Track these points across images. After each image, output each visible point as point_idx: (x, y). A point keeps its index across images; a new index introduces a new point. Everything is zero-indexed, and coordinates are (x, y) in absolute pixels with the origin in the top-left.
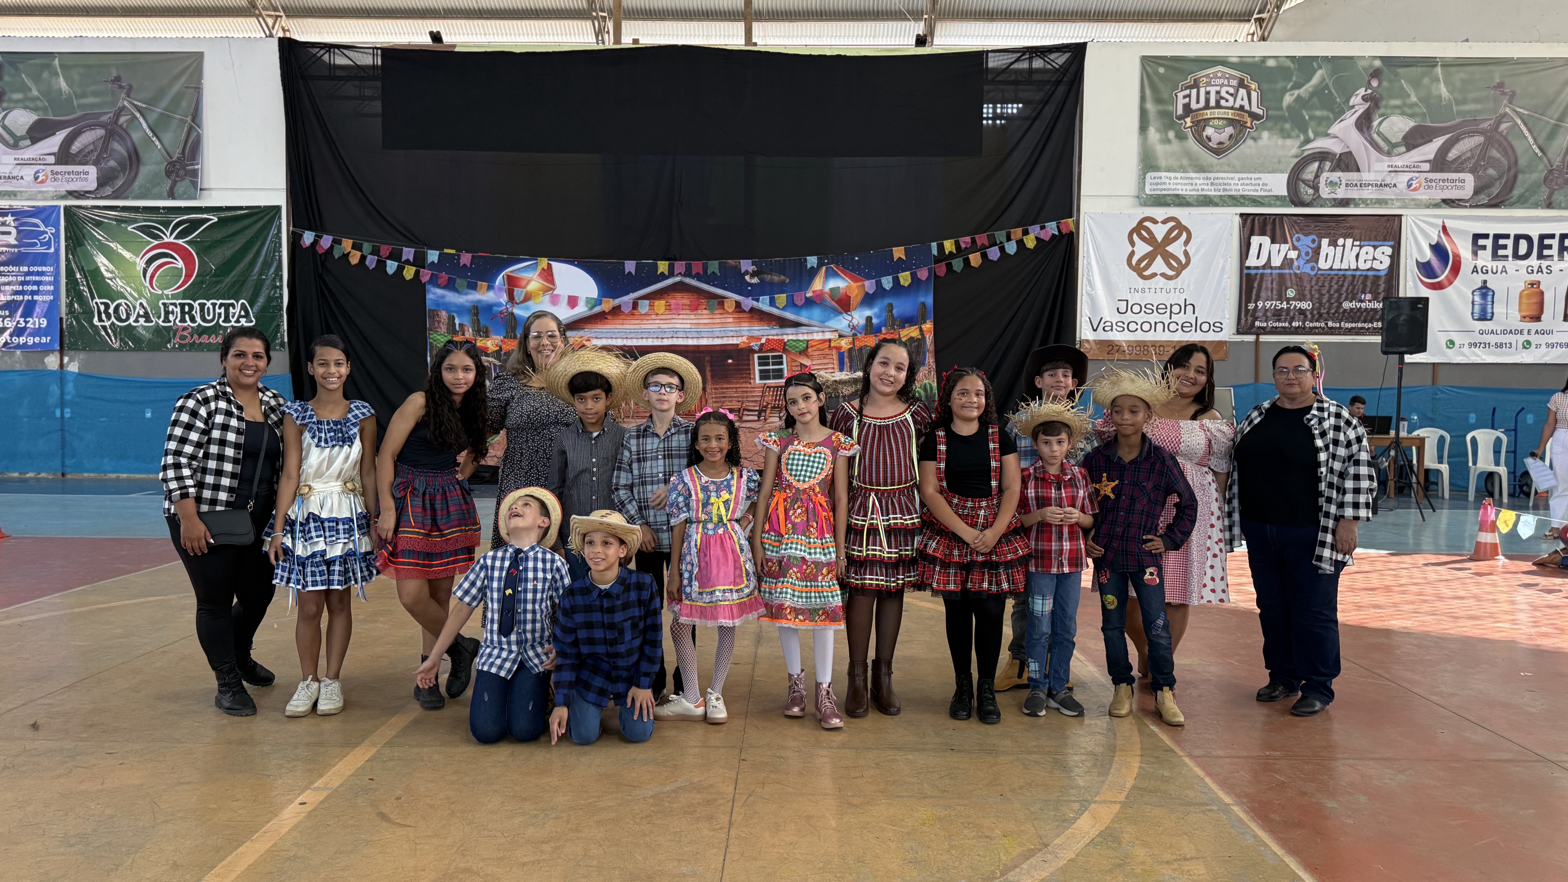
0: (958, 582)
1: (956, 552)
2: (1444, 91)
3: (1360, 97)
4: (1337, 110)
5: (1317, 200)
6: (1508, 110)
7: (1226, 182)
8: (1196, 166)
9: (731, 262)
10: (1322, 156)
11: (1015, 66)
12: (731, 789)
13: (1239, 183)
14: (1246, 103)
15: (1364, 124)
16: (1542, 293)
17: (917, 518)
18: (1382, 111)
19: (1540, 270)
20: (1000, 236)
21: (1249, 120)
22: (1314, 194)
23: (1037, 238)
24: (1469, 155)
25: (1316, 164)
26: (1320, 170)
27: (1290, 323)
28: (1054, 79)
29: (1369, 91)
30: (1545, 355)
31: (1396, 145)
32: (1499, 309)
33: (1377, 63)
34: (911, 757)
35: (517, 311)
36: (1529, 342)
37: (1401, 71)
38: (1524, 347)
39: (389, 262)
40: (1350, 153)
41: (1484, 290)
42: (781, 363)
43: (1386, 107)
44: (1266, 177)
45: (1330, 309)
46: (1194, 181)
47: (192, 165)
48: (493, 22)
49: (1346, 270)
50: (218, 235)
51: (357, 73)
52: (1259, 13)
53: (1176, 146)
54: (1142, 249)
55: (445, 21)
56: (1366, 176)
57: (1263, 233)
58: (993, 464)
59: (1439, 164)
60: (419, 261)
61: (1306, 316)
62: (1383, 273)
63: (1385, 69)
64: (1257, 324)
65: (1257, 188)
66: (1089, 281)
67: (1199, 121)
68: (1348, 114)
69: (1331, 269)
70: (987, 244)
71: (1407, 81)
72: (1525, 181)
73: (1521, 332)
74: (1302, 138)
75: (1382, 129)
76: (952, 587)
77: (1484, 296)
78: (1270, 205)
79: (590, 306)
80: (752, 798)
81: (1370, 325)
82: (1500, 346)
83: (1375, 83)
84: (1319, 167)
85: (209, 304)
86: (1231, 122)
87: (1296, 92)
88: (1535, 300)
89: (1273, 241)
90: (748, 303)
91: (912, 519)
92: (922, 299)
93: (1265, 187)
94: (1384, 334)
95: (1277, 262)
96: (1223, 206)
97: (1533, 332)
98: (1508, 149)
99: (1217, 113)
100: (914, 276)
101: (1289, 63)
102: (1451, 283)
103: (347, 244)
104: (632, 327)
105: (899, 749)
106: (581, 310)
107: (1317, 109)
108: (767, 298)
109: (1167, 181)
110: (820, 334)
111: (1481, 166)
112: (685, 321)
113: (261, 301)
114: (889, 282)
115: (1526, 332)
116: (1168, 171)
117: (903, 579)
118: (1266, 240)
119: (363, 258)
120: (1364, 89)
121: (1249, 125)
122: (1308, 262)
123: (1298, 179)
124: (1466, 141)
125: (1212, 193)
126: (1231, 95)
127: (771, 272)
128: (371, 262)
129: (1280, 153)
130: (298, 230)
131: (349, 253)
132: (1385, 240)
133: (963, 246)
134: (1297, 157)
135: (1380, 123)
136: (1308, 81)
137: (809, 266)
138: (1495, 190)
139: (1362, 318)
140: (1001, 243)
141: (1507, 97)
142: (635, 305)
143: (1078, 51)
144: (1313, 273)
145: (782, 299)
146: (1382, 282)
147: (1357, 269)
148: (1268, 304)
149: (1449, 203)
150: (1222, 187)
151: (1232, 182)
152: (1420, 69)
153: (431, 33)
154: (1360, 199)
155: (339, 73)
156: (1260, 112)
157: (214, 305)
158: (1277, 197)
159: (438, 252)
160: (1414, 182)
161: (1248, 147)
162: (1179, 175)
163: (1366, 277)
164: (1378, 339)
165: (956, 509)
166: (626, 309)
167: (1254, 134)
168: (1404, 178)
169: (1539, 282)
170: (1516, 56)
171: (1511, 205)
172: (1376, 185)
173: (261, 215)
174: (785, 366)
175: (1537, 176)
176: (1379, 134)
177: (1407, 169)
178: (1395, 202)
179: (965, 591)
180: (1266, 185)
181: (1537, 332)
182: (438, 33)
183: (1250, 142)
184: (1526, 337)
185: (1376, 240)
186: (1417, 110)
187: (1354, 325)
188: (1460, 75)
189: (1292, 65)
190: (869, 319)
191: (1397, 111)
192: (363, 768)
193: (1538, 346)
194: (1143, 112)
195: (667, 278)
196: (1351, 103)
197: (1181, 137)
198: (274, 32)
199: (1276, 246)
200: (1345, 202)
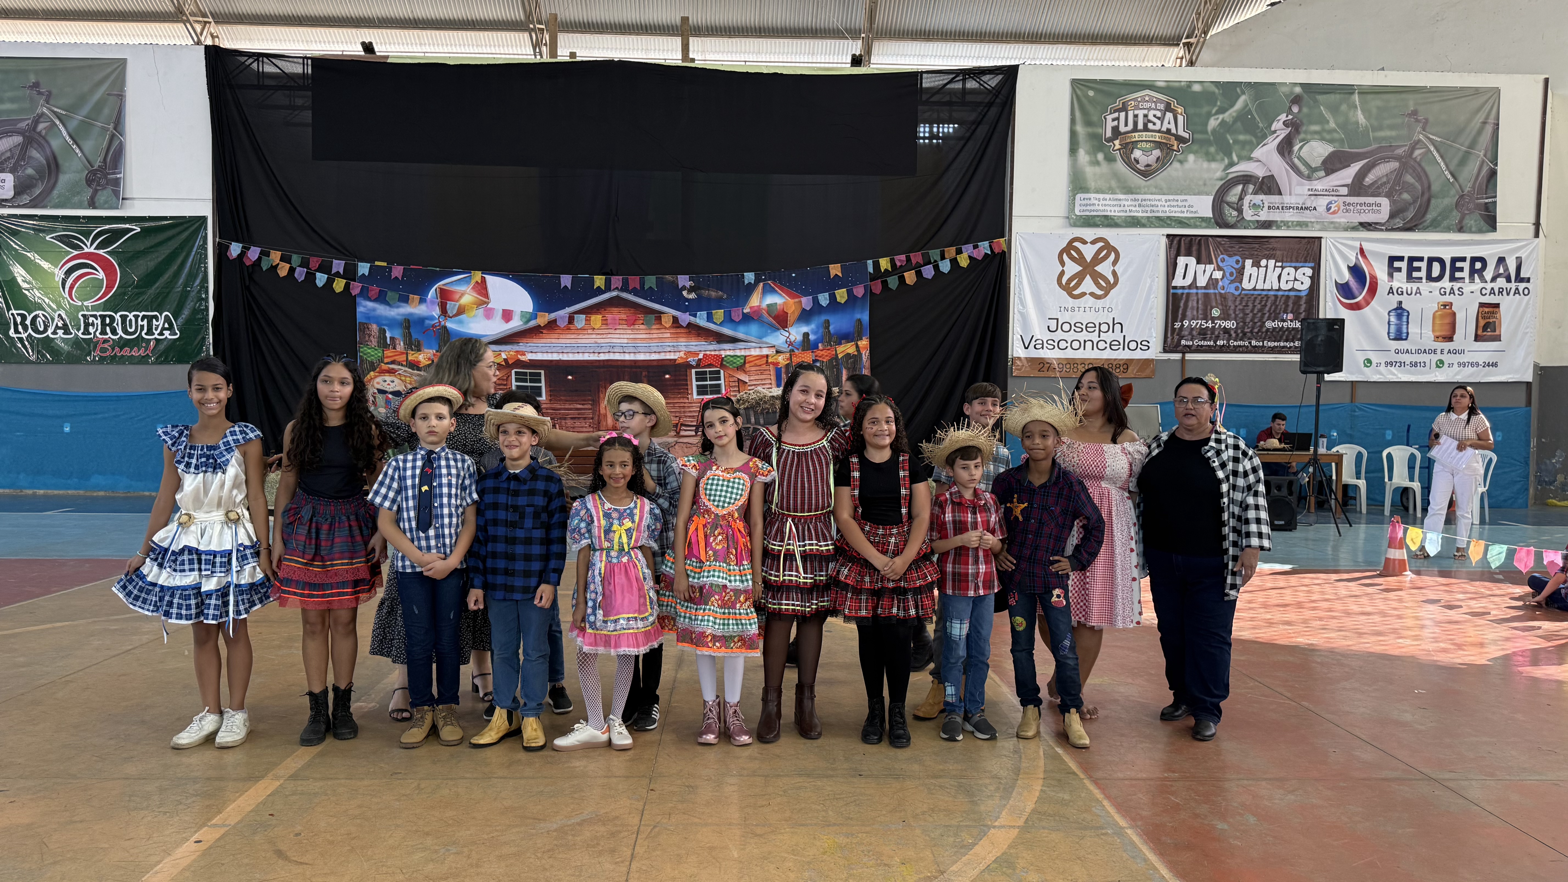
0: (870, 608)
1: (867, 579)
2: (1361, 118)
3: (1281, 122)
4: (1259, 134)
5: (1240, 222)
6: (1421, 137)
7: (1153, 203)
8: (1124, 188)
9: (669, 277)
10: (1246, 179)
11: (948, 86)
12: (636, 821)
13: (1166, 205)
14: (1172, 127)
15: (1285, 148)
16: (1454, 314)
17: (832, 545)
18: (1302, 136)
19: (1452, 292)
20: (935, 254)
21: (1175, 143)
22: (1238, 216)
23: (970, 257)
24: (1385, 180)
25: (1240, 187)
26: (1244, 193)
27: (1215, 342)
28: (987, 101)
29: (1290, 117)
30: (1457, 374)
31: (1315, 170)
32: (1413, 329)
33: (1298, 90)
34: (819, 783)
35: (450, 325)
36: (1442, 362)
37: (1320, 98)
38: (1438, 366)
39: (318, 275)
40: (1273, 176)
41: (1400, 311)
42: (719, 379)
43: (1306, 132)
44: (1192, 199)
45: (1253, 328)
46: (1123, 203)
47: (114, 173)
48: (429, 32)
49: (1269, 290)
50: (141, 246)
51: (286, 82)
52: (1187, 37)
53: (1105, 168)
54: (1072, 268)
55: (380, 31)
56: (1287, 199)
57: (1188, 254)
58: (903, 492)
59: (1357, 188)
60: (350, 274)
61: (1230, 335)
62: (1303, 294)
63: (1305, 96)
64: (1183, 342)
65: (1183, 209)
66: (1020, 299)
67: (1127, 144)
68: (1270, 138)
69: (1254, 289)
70: (922, 262)
71: (1326, 108)
72: (1437, 206)
73: (1435, 352)
74: (1226, 161)
75: (1303, 153)
76: (863, 613)
77: (1399, 317)
78: (1196, 227)
79: (524, 320)
80: (657, 830)
81: (1292, 344)
82: (1414, 365)
83: (1295, 109)
84: (1243, 190)
85: (131, 316)
86: (1158, 145)
87: (1221, 117)
88: (1448, 320)
89: (1199, 262)
90: (685, 318)
91: (828, 545)
92: (858, 316)
93: (1191, 209)
94: (1303, 353)
95: (1202, 282)
96: (1150, 227)
97: (1446, 351)
98: (1422, 175)
99: (1145, 136)
100: (849, 293)
101: (1213, 88)
102: (1368, 304)
103: (275, 256)
104: (568, 341)
105: (808, 776)
106: (516, 324)
107: (1240, 133)
108: (704, 314)
109: (1096, 202)
110: (758, 350)
111: (1396, 191)
112: (622, 336)
113: (186, 313)
114: (826, 299)
115: (1439, 351)
116: (1097, 191)
117: (816, 604)
118: (1192, 261)
119: (292, 270)
120: (1285, 115)
121: (1175, 148)
122: (1232, 282)
123: (1222, 201)
124: (1382, 166)
125: (1140, 214)
126: (1159, 118)
127: (708, 288)
128: (300, 274)
129: (1206, 176)
130: (223, 241)
131: (278, 264)
132: (1305, 261)
133: (898, 264)
134: (1221, 179)
135: (1301, 148)
136: (1232, 106)
137: (746, 282)
138: (1410, 215)
139: (1284, 338)
140: (936, 261)
141: (1421, 125)
142: (571, 320)
143: (1010, 73)
144: (1237, 293)
145: (719, 314)
146: (1303, 302)
147: (1279, 290)
148: (1194, 323)
149: (1366, 226)
150: (1149, 209)
151: (1159, 203)
152: (1338, 96)
153: (363, 44)
154: (1282, 222)
155: (268, 82)
156: (1186, 135)
157: (136, 317)
158: (1203, 219)
159: (369, 265)
160: (1333, 206)
161: (1174, 170)
162: (1107, 196)
163: (1288, 297)
164: (1296, 357)
165: (868, 535)
166: (562, 324)
167: (1180, 157)
168: (1322, 202)
169: (1451, 304)
170: (1428, 85)
171: (1425, 229)
172: (1297, 208)
173: (185, 226)
174: (722, 382)
175: (1449, 201)
176: (1300, 158)
177: (1327, 193)
178: (1315, 225)
179: (875, 616)
180: (1192, 207)
181: (1449, 352)
182: (371, 43)
183: (1176, 165)
184: (1439, 356)
185: (1297, 261)
186: (1336, 136)
187: (1276, 344)
188: (1375, 102)
189: (1217, 91)
190: (806, 335)
191: (1316, 137)
192: (264, 803)
193: (1451, 365)
194: (1073, 134)
195: (603, 292)
196: (1273, 129)
197: (1110, 159)
198: (202, 39)
199: (1202, 267)
200: (1267, 225)
